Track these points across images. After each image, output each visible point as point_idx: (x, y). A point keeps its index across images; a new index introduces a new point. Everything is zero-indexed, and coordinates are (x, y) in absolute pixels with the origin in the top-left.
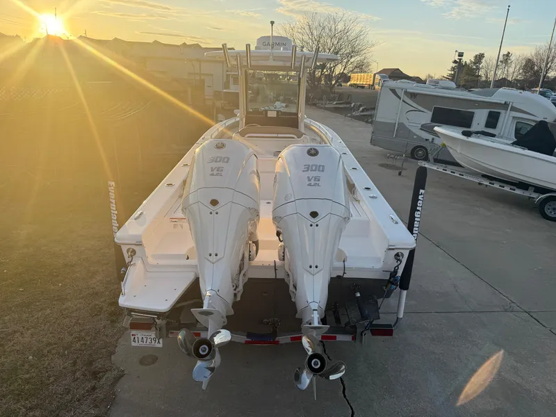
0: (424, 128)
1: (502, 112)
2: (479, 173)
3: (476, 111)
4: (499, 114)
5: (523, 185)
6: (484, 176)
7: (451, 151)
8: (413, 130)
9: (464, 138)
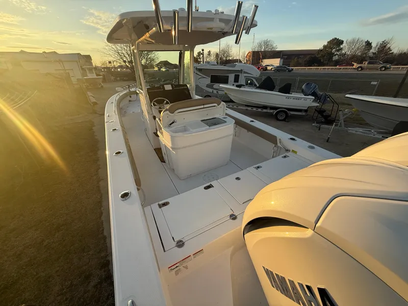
0: (208, 86)
1: (240, 74)
2: (244, 105)
3: (229, 75)
4: (239, 75)
5: (265, 107)
6: (246, 106)
7: (229, 95)
8: (203, 87)
9: (238, 88)
